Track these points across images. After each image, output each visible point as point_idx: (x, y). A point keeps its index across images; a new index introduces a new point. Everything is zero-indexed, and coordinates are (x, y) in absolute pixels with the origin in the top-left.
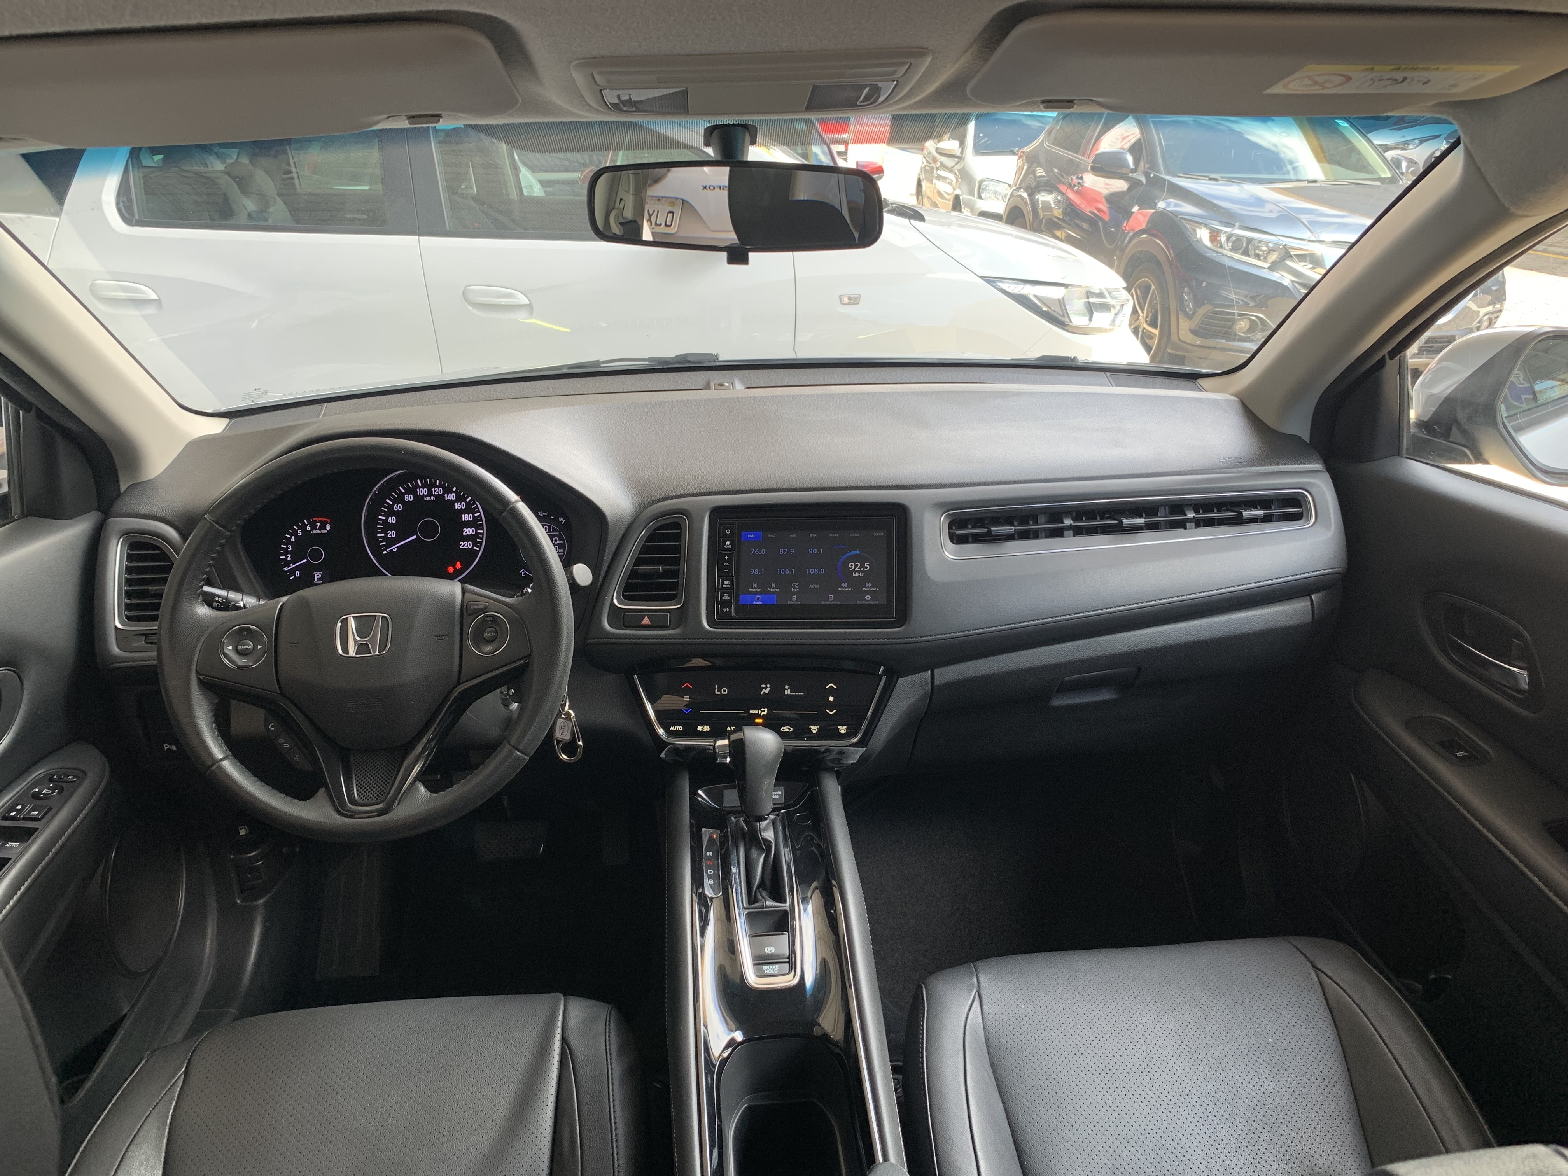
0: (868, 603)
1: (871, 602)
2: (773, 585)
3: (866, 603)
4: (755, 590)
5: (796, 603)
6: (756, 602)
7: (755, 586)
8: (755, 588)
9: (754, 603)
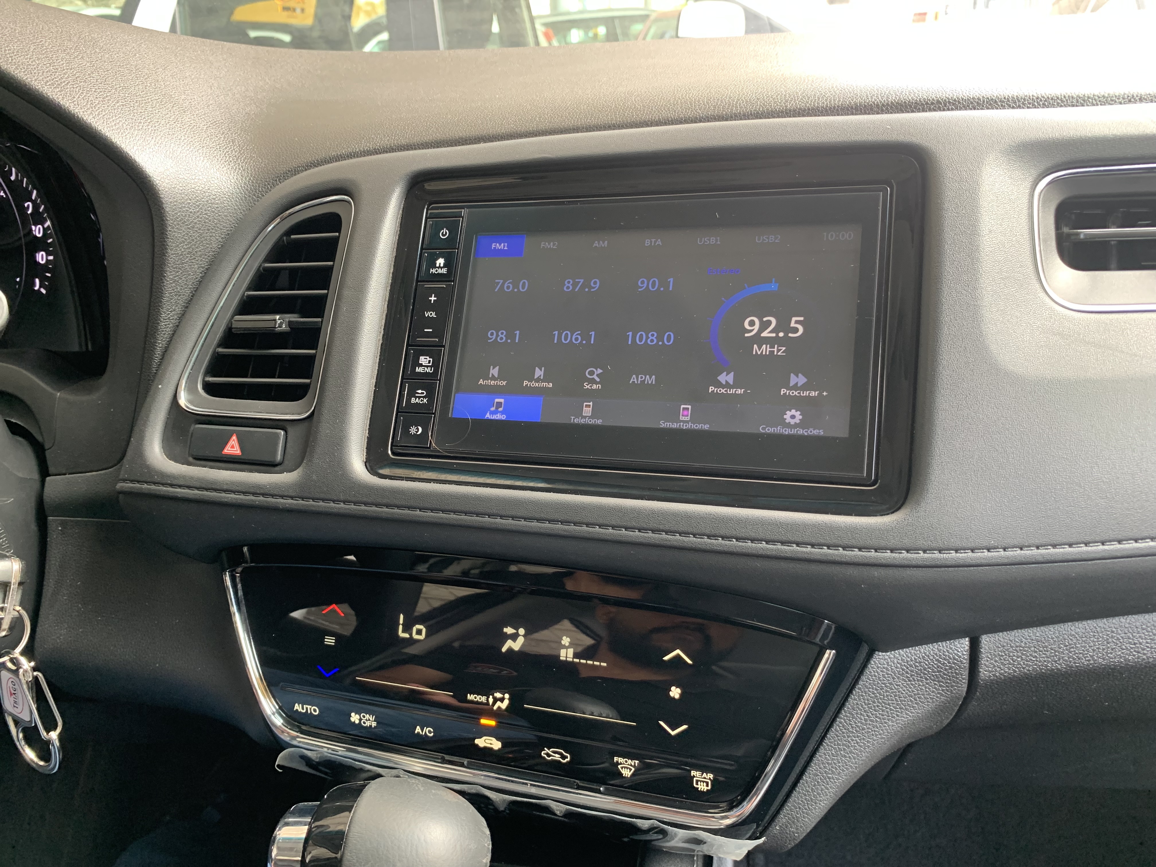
0: (793, 432)
1: (801, 432)
2: (539, 373)
3: (787, 431)
4: (492, 383)
5: (592, 422)
6: (492, 413)
7: (495, 371)
8: (493, 378)
9: (488, 416)
